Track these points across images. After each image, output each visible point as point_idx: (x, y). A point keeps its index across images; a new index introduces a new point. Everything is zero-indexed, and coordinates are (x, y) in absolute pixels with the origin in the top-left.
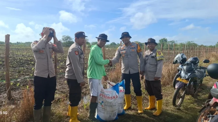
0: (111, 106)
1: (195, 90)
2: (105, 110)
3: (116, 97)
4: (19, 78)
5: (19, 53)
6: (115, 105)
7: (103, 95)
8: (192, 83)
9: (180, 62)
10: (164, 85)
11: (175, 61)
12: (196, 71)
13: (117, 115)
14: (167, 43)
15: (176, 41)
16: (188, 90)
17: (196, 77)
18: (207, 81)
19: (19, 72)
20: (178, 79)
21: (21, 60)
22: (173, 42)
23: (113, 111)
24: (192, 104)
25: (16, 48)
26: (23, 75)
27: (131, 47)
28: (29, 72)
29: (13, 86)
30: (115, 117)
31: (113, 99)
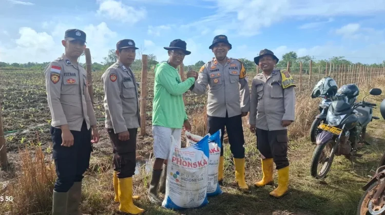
0: (195, 180)
1: (353, 145)
2: (183, 188)
3: (204, 164)
4: (26, 128)
5: (29, 82)
6: (202, 179)
7: (179, 160)
8: (347, 133)
9: (326, 94)
10: (294, 136)
11: (315, 92)
12: (355, 111)
13: (205, 196)
14: (296, 61)
15: (312, 57)
16: (339, 147)
17: (356, 121)
18: (372, 127)
19: (27, 117)
20: (321, 126)
21: (32, 94)
22: (306, 58)
23: (198, 190)
24: (346, 173)
25: (26, 73)
26: (34, 121)
27: (229, 66)
28: (45, 116)
29: (14, 143)
30: (202, 201)
31: (198, 167)
